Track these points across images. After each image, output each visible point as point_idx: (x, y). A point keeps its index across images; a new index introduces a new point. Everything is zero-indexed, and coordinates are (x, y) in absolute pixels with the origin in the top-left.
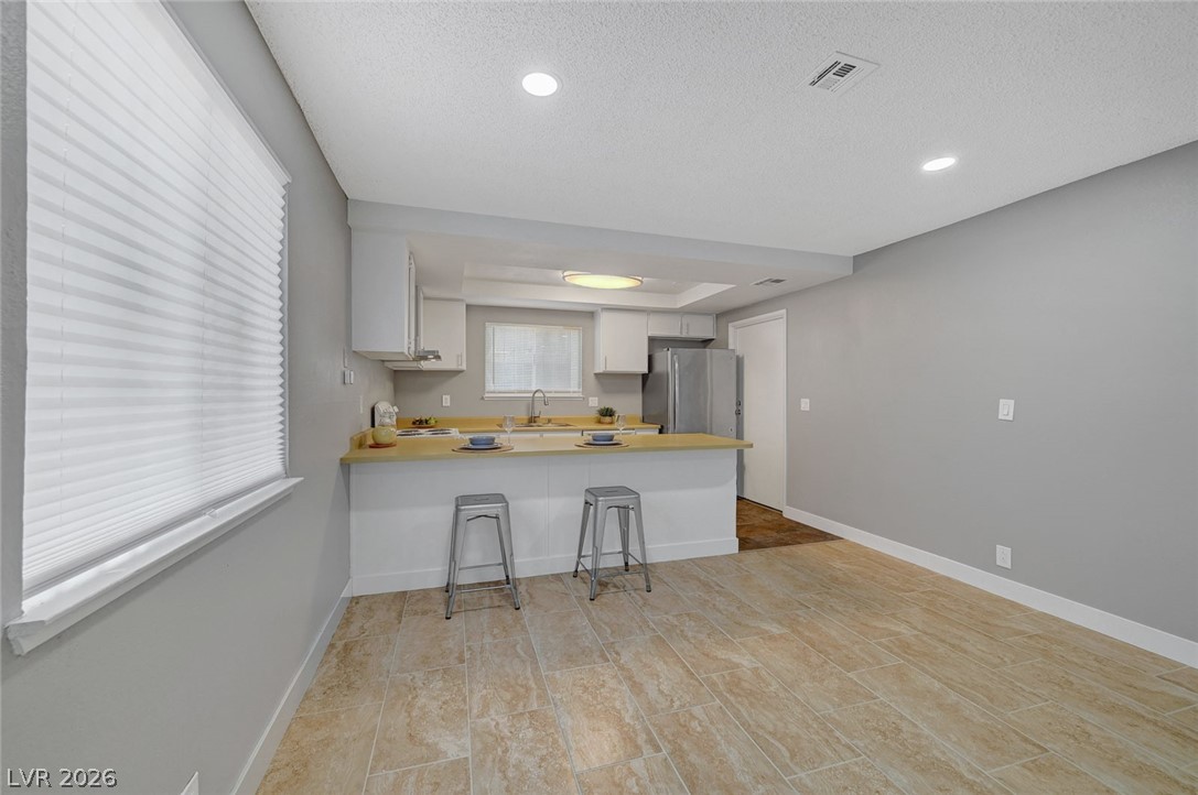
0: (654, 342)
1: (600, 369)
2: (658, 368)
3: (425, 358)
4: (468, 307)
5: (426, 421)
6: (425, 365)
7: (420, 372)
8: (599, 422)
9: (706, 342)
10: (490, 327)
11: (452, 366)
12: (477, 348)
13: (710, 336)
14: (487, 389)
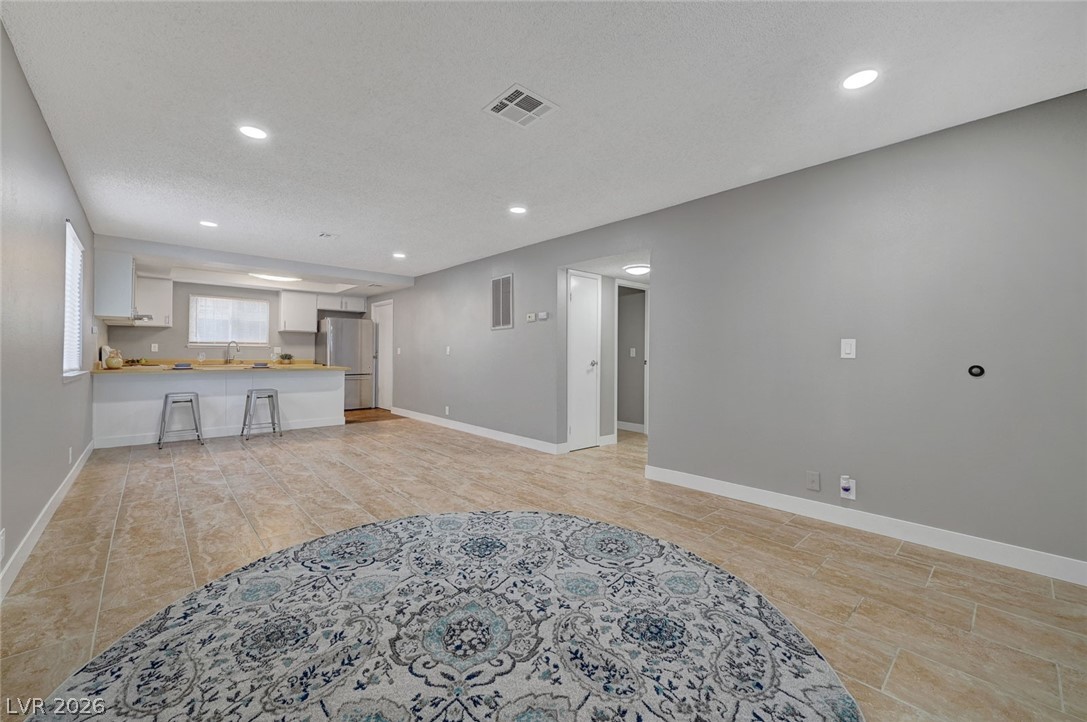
0: (322, 314)
1: (282, 329)
2: (323, 330)
3: (140, 319)
4: (175, 283)
5: (138, 361)
6: (138, 323)
7: (133, 327)
8: (281, 363)
9: (360, 315)
10: (193, 299)
11: (161, 324)
12: (182, 312)
13: (362, 310)
14: (190, 340)
